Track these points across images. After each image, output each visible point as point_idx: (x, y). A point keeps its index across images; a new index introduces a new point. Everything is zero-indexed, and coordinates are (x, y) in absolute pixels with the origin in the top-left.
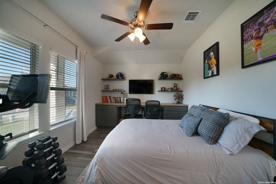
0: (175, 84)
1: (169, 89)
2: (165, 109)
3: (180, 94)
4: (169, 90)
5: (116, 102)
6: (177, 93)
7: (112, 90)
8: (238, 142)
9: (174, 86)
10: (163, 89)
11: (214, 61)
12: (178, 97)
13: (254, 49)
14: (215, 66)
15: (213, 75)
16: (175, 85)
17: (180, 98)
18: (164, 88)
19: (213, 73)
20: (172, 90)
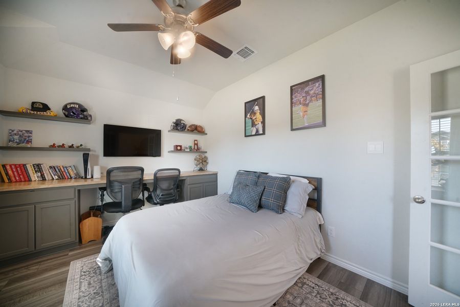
0: (195, 140)
1: (187, 148)
2: (187, 182)
3: (203, 156)
4: (186, 150)
5: (62, 178)
6: (199, 156)
7: (47, 146)
8: (302, 204)
9: (195, 144)
10: (179, 148)
11: (259, 117)
12: (201, 161)
13: (301, 114)
14: (260, 123)
15: (257, 134)
16: (196, 142)
17: (203, 161)
18: (180, 146)
19: (257, 131)
20: (191, 150)
